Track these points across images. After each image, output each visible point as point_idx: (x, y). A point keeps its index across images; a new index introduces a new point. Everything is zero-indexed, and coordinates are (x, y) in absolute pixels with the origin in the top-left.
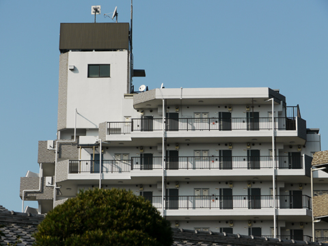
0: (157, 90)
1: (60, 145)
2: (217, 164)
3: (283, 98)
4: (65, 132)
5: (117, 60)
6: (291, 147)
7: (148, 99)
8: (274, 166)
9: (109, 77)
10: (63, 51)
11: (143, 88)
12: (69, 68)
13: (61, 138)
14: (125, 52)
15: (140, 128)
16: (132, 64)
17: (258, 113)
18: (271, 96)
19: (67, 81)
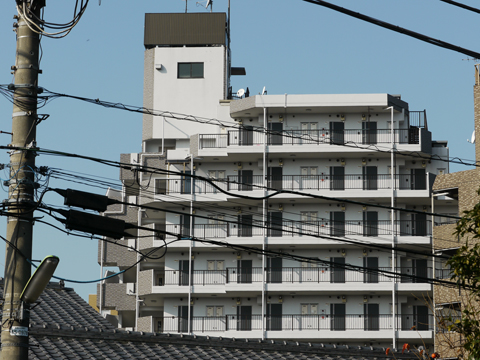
0: (257, 96)
1: (146, 158)
2: (327, 183)
3: (405, 105)
4: (151, 143)
5: (212, 58)
6: (414, 162)
7: (247, 107)
8: (392, 186)
9: (202, 77)
10: (149, 46)
11: (242, 92)
12: (155, 67)
13: (147, 151)
14: (222, 48)
15: (237, 141)
16: (229, 61)
17: (375, 123)
18: (390, 104)
19: (153, 83)
